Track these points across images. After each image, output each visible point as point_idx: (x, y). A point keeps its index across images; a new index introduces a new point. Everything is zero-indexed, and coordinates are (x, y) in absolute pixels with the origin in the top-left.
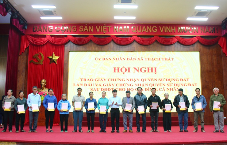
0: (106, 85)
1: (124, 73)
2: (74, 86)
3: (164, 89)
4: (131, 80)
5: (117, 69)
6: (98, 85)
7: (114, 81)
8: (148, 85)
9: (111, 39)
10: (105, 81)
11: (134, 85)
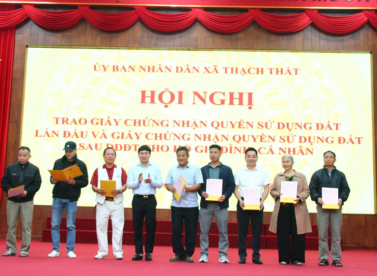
0: (120, 135)
1: (166, 106)
2: (37, 135)
3: (271, 149)
4: (186, 125)
5: (148, 94)
6: (98, 136)
7: (139, 125)
8: (230, 138)
9: (136, 17)
10: (117, 124)
11: (192, 137)
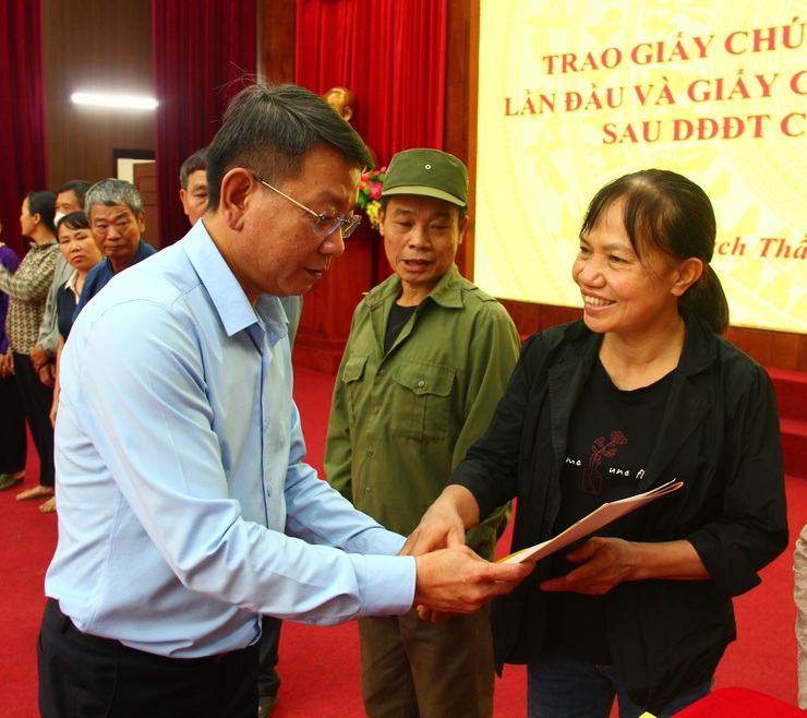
0: (713, 89)
10: (702, 54)
